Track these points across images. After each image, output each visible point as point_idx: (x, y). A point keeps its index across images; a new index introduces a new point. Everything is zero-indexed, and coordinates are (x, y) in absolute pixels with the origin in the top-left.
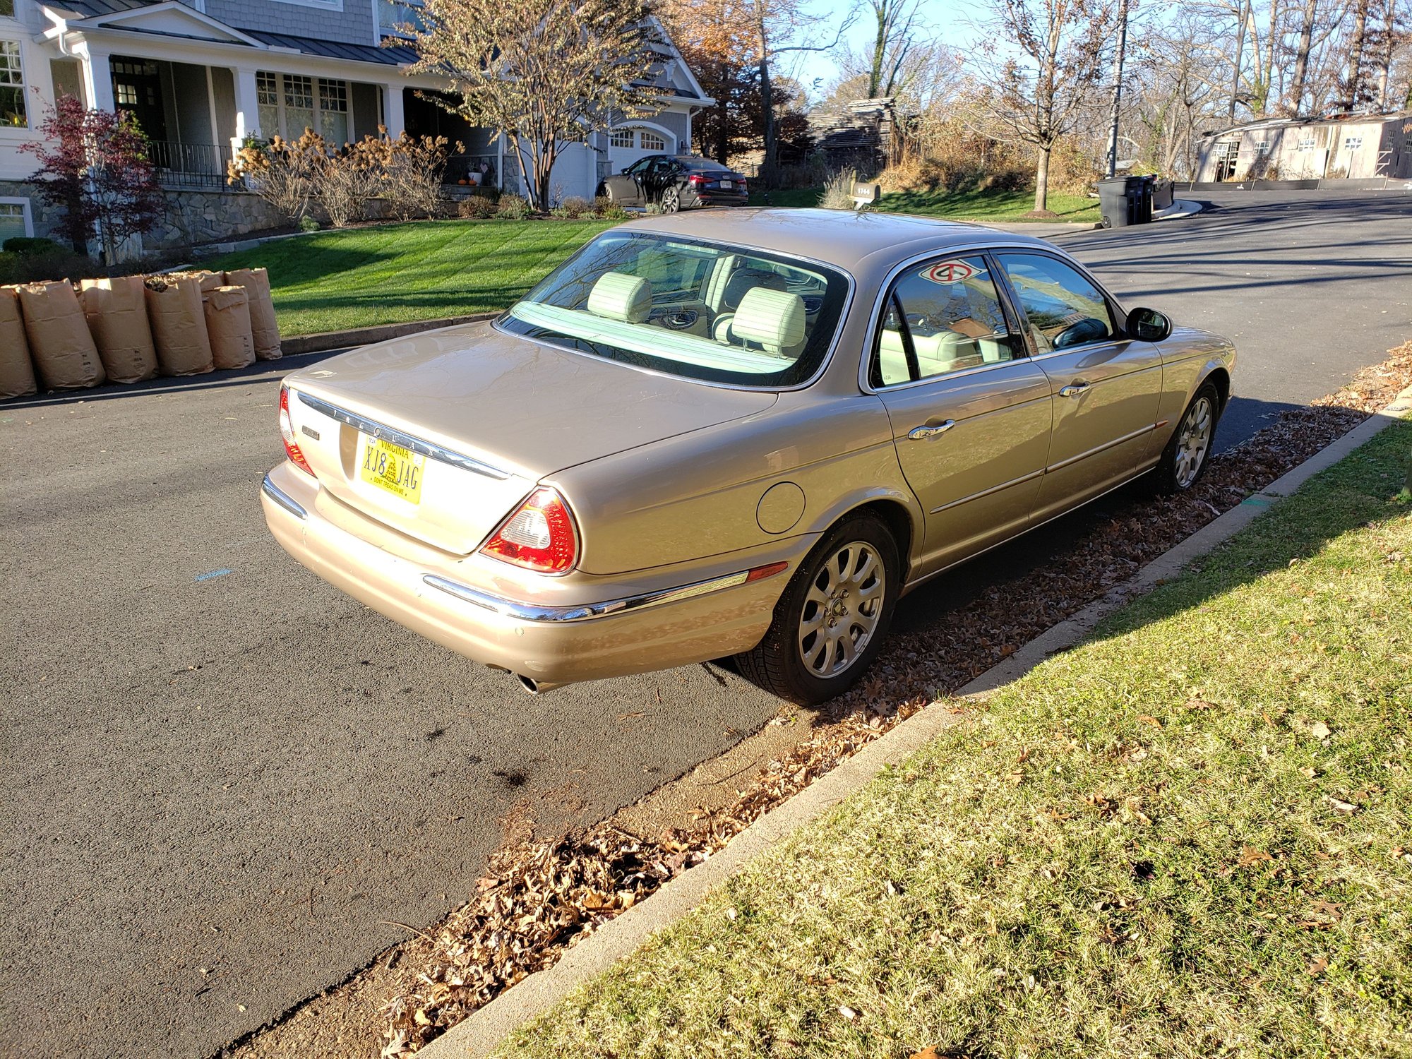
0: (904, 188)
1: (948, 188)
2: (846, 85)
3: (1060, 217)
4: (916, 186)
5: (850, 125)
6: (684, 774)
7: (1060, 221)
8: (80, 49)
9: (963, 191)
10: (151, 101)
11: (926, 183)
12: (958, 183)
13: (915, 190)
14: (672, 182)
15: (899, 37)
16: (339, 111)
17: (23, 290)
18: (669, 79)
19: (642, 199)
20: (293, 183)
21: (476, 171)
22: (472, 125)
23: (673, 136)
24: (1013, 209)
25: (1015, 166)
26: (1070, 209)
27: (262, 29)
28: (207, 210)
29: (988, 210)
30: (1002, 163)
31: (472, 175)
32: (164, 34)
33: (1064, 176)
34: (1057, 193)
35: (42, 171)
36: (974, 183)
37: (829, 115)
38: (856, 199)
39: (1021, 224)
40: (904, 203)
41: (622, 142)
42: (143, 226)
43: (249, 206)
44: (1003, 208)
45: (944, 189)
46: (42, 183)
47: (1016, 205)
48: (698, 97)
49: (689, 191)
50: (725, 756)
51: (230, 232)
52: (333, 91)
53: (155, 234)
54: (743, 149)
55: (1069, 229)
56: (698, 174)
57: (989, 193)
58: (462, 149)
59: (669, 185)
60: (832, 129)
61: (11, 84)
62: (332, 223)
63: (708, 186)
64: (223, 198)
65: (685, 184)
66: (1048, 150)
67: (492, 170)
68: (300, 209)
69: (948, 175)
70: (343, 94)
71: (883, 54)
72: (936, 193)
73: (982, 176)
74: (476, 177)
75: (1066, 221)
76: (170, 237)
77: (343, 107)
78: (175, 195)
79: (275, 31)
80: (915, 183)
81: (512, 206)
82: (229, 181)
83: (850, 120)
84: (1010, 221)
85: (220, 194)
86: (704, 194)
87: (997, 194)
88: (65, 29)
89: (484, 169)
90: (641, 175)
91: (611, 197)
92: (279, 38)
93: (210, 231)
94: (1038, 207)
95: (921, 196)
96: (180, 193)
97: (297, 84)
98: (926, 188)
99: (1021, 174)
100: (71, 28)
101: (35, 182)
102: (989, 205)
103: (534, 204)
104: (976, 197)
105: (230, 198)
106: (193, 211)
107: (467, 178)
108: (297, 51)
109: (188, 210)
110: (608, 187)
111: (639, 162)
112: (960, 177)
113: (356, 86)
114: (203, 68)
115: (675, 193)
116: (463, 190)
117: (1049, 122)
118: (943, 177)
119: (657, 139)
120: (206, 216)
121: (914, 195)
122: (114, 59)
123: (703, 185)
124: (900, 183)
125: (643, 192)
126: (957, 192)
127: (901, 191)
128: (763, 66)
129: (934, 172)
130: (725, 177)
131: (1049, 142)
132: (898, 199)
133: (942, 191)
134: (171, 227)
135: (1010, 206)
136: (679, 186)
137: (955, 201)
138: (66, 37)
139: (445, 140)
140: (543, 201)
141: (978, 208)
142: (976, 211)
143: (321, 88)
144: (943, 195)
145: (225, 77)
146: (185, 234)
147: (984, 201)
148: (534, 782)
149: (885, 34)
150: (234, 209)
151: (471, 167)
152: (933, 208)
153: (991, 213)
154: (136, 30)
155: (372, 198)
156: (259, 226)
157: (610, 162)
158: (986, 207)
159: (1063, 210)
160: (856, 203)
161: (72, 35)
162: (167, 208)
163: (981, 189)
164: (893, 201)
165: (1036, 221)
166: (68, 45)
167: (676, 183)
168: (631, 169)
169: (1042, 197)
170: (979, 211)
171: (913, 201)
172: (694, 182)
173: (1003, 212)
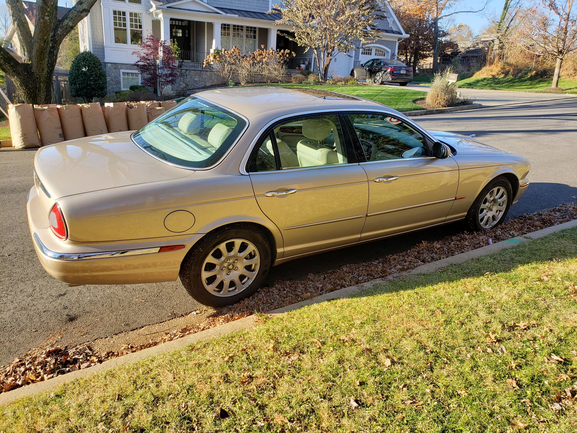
0: (492, 75)
1: (513, 76)
2: (492, 28)
3: (563, 91)
4: (498, 74)
5: (477, 47)
6: (137, 329)
7: (562, 93)
8: (161, 16)
9: (520, 77)
10: (187, 35)
11: (503, 73)
12: (518, 73)
13: (497, 76)
14: (380, 70)
15: (515, 6)
16: (253, 39)
17: (83, 106)
18: (390, 26)
19: (368, 77)
20: (227, 68)
21: (304, 64)
22: (299, 45)
23: (390, 51)
24: (543, 86)
25: (549, 66)
26: (572, 87)
27: (227, 7)
28: (196, 76)
29: (530, 86)
30: (542, 65)
31: (301, 65)
32: (189, 10)
33: (572, 71)
34: (567, 80)
35: (139, 61)
36: (526, 74)
37: (468, 42)
38: (449, 81)
39: (541, 94)
40: (490, 82)
41: (366, 52)
42: (172, 82)
43: (211, 75)
44: (538, 86)
45: (511, 77)
46: (138, 65)
47: (544, 85)
48: (402, 34)
49: (386, 75)
50: (160, 324)
51: (203, 86)
52: (251, 30)
53: (176, 85)
54: (425, 56)
55: (565, 97)
56: (391, 67)
57: (532, 79)
58: (294, 55)
59: (379, 71)
60: (469, 48)
61: (138, 29)
62: (240, 83)
63: (395, 72)
64: (202, 72)
65: (385, 71)
66: (561, 59)
67: (310, 64)
68: (229, 77)
69: (514, 70)
70: (255, 32)
71: (506, 14)
72: (507, 78)
73: (531, 71)
74: (303, 66)
75: (565, 93)
76: (182, 86)
77: (255, 37)
78: (185, 71)
79: (232, 8)
80: (498, 73)
81: (311, 78)
82: (204, 66)
83: (477, 44)
84: (537, 92)
85: (201, 71)
86: (393, 75)
87: (536, 79)
88: (155, 9)
89: (307, 63)
90: (368, 67)
91: (355, 76)
92: (233, 11)
93: (196, 85)
94: (553, 85)
95: (499, 79)
96: (187, 70)
97: (237, 28)
98: (502, 76)
99: (550, 70)
100: (157, 8)
101: (135, 65)
102: (531, 84)
103: (321, 78)
104: (526, 80)
105: (204, 72)
106: (190, 77)
107: (299, 67)
108: (237, 16)
109: (189, 77)
110: (355, 72)
111: (368, 62)
112: (520, 71)
113: (260, 29)
114: (204, 23)
115: (381, 75)
116: (297, 71)
117: (564, 46)
118: (512, 71)
119: (382, 52)
120: (195, 79)
121: (496, 79)
122: (172, 19)
123: (393, 72)
124: (491, 73)
125: (368, 74)
126: (516, 78)
127: (491, 77)
128: (436, 20)
129: (507, 68)
130: (403, 69)
131: (562, 55)
132: (488, 80)
133: (510, 77)
134: (182, 83)
135: (541, 85)
136: (383, 72)
137: (515, 82)
138: (156, 11)
139: (289, 51)
140: (325, 77)
141: (525, 85)
142: (524, 87)
143: (247, 30)
144: (510, 79)
145: (211, 25)
146: (187, 85)
147: (529, 82)
148: (77, 322)
149: (508, 5)
150: (205, 76)
151: (302, 62)
152: (503, 85)
153: (531, 88)
154: (180, 9)
155: (257, 74)
156: (214, 84)
157: (360, 61)
158: (529, 85)
159: (567, 87)
160: (449, 82)
161: (158, 11)
162: (182, 75)
163: (529, 77)
164: (485, 81)
165: (550, 92)
166: (157, 15)
167: (381, 70)
168: (365, 64)
169: (556, 81)
170: (525, 87)
171: (495, 81)
172: (389, 70)
173: (537, 88)
